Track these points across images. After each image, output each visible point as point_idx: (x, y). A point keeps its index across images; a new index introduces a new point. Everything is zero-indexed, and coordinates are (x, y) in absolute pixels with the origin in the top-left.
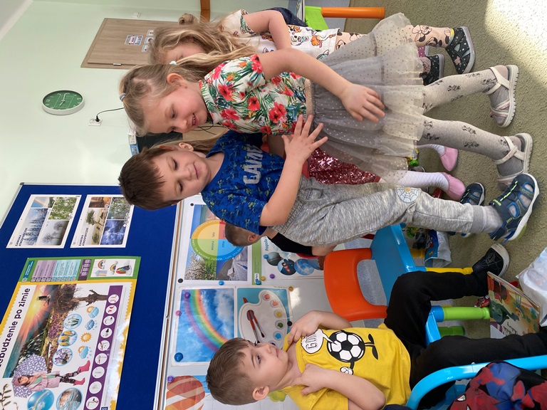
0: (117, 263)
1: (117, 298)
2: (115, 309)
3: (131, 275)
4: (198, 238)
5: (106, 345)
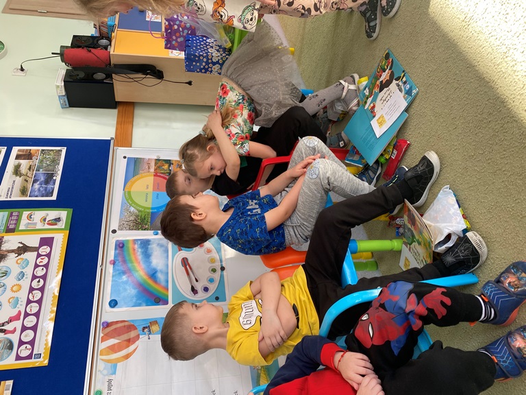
0: (48, 215)
1: (48, 250)
2: (46, 260)
3: (63, 227)
4: (132, 190)
5: (37, 295)
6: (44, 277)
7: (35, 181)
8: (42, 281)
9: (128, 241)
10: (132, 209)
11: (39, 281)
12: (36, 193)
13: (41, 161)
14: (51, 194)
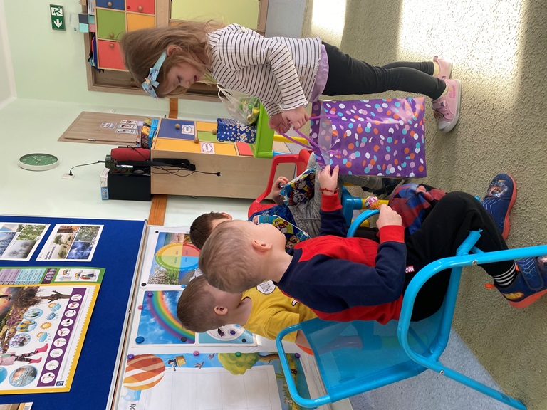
0: (82, 271)
1: (80, 297)
2: (77, 305)
3: (96, 281)
4: (162, 255)
5: (66, 331)
6: (74, 318)
7: (72, 248)
8: (71, 321)
9: (157, 292)
10: (162, 269)
11: (69, 321)
12: (73, 257)
13: (81, 234)
14: (87, 257)
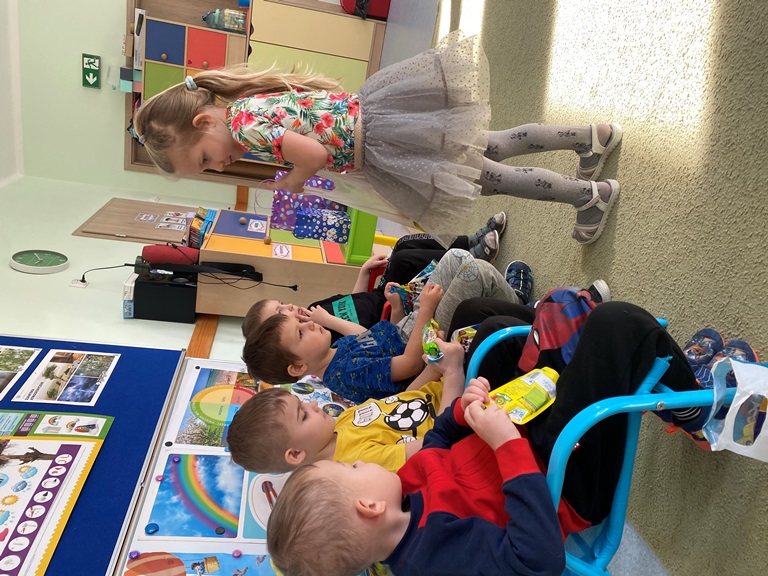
0: (78, 420)
2: (64, 470)
3: (97, 435)
4: (201, 401)
5: (40, 511)
6: (55, 491)
7: (70, 385)
8: (50, 495)
9: (187, 456)
10: (199, 421)
11: (46, 495)
12: (68, 398)
13: (84, 366)
